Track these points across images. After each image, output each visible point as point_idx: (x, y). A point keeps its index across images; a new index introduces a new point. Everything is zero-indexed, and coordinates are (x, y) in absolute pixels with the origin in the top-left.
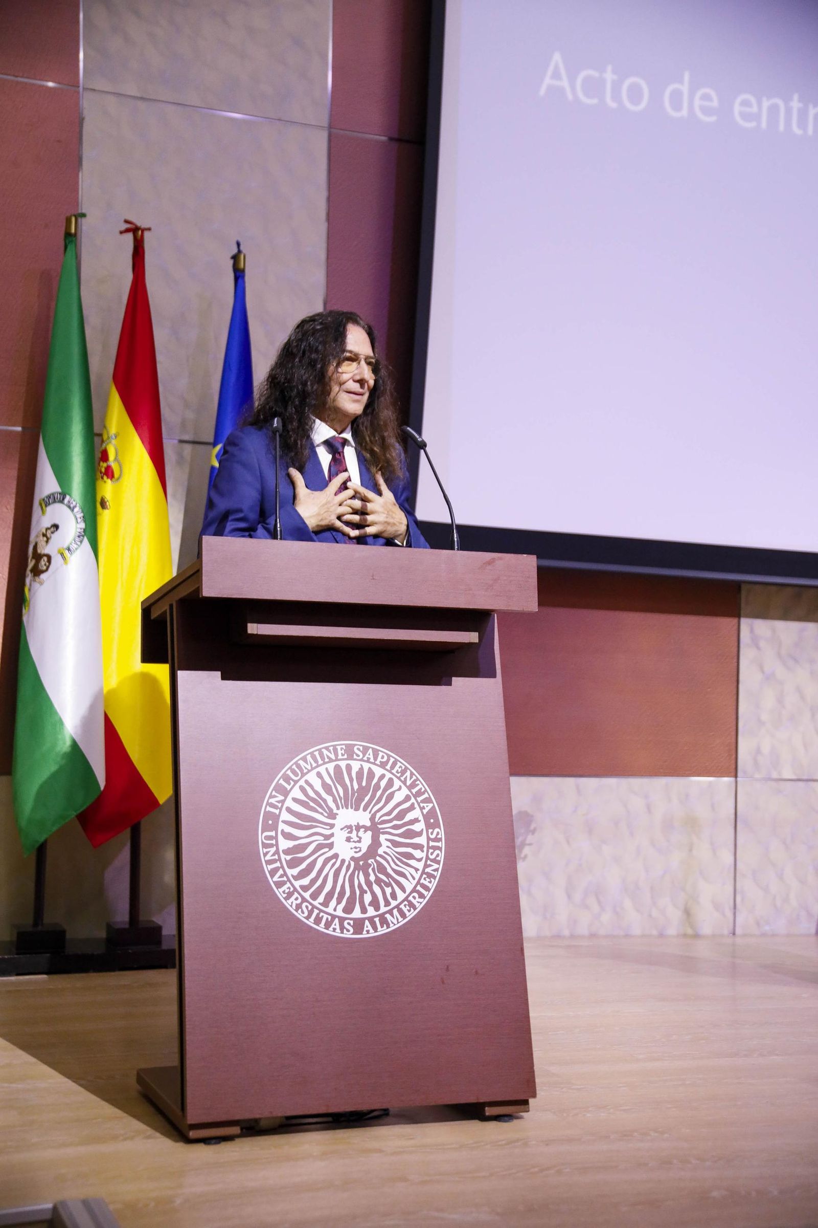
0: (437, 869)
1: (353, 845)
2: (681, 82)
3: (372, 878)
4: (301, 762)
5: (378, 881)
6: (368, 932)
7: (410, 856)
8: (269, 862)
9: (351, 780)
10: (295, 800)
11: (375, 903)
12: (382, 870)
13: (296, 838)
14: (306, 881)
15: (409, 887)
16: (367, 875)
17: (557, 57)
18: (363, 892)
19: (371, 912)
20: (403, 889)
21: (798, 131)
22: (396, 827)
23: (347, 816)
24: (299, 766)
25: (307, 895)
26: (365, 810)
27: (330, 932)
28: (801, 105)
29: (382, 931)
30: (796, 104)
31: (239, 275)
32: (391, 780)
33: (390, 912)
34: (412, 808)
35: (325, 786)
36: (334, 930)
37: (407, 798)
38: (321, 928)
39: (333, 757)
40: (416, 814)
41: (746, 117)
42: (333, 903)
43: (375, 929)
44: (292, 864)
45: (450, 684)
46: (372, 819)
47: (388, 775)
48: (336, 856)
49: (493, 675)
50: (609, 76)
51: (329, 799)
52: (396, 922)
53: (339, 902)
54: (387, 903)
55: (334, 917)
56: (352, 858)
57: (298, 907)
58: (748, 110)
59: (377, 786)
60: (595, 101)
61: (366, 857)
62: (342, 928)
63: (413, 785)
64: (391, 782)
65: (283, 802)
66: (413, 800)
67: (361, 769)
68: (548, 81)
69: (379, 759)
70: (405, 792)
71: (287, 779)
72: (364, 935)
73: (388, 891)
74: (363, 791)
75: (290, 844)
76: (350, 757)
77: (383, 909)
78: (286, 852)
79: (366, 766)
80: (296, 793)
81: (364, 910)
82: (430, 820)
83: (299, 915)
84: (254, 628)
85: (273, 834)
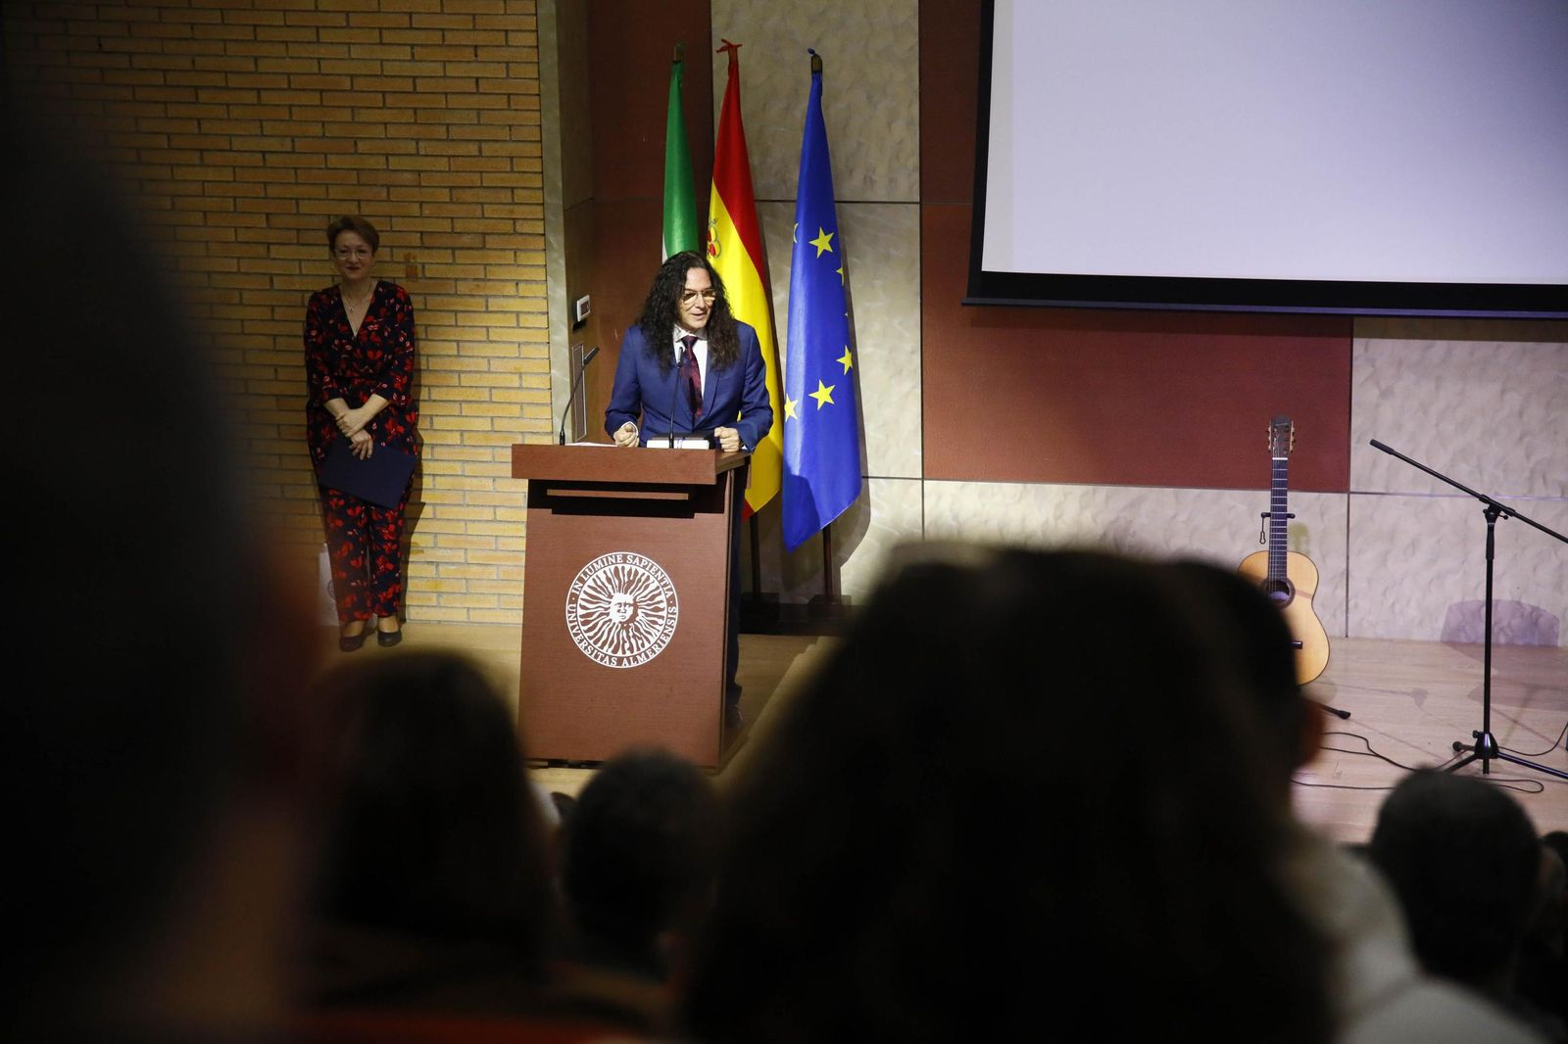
0: (671, 632)
1: (621, 614)
3: (631, 634)
4: (595, 565)
5: (634, 636)
6: (625, 665)
7: (655, 623)
8: (571, 622)
9: (624, 576)
10: (589, 586)
11: (631, 649)
12: (637, 629)
13: (588, 609)
14: (591, 634)
15: (653, 640)
16: (628, 632)
18: (624, 642)
19: (628, 653)
20: (649, 642)
22: (649, 605)
23: (620, 597)
24: (593, 566)
25: (591, 642)
26: (631, 593)
27: (603, 663)
29: (634, 665)
32: (648, 577)
33: (640, 654)
34: (660, 594)
35: (609, 580)
36: (606, 663)
37: (658, 588)
38: (598, 661)
39: (614, 561)
40: (662, 597)
42: (607, 646)
43: (630, 663)
44: (585, 623)
45: (692, 517)
46: (635, 599)
47: (647, 574)
48: (610, 620)
49: (722, 512)
51: (610, 587)
52: (642, 660)
53: (610, 647)
54: (639, 649)
55: (606, 655)
56: (620, 622)
57: (586, 648)
59: (639, 580)
61: (628, 622)
62: (610, 662)
63: (662, 580)
64: (648, 578)
65: (582, 587)
66: (661, 589)
67: (631, 570)
69: (642, 564)
70: (656, 584)
71: (585, 574)
72: (623, 667)
73: (640, 642)
74: (630, 583)
75: (585, 612)
76: (625, 562)
77: (635, 653)
78: (581, 616)
79: (634, 568)
80: (590, 582)
81: (624, 652)
82: (670, 602)
83: (586, 653)
84: (551, 492)
85: (574, 605)
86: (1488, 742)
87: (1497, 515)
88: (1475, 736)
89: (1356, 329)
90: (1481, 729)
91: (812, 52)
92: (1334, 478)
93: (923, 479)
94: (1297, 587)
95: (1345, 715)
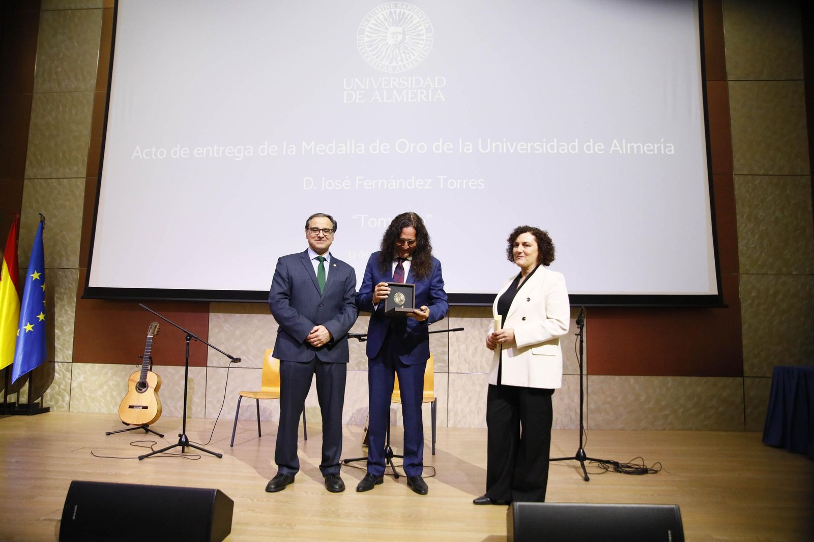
2: (177, 147)
17: (138, 148)
21: (216, 156)
28: (217, 148)
30: (215, 148)
31: (42, 222)
41: (198, 154)
50: (154, 149)
58: (199, 152)
60: (149, 158)
68: (135, 154)
86: (183, 439)
88: (179, 436)
89: (210, 310)
90: (182, 434)
91: (41, 214)
92: (202, 362)
93: (72, 363)
94: (149, 385)
95: (162, 436)
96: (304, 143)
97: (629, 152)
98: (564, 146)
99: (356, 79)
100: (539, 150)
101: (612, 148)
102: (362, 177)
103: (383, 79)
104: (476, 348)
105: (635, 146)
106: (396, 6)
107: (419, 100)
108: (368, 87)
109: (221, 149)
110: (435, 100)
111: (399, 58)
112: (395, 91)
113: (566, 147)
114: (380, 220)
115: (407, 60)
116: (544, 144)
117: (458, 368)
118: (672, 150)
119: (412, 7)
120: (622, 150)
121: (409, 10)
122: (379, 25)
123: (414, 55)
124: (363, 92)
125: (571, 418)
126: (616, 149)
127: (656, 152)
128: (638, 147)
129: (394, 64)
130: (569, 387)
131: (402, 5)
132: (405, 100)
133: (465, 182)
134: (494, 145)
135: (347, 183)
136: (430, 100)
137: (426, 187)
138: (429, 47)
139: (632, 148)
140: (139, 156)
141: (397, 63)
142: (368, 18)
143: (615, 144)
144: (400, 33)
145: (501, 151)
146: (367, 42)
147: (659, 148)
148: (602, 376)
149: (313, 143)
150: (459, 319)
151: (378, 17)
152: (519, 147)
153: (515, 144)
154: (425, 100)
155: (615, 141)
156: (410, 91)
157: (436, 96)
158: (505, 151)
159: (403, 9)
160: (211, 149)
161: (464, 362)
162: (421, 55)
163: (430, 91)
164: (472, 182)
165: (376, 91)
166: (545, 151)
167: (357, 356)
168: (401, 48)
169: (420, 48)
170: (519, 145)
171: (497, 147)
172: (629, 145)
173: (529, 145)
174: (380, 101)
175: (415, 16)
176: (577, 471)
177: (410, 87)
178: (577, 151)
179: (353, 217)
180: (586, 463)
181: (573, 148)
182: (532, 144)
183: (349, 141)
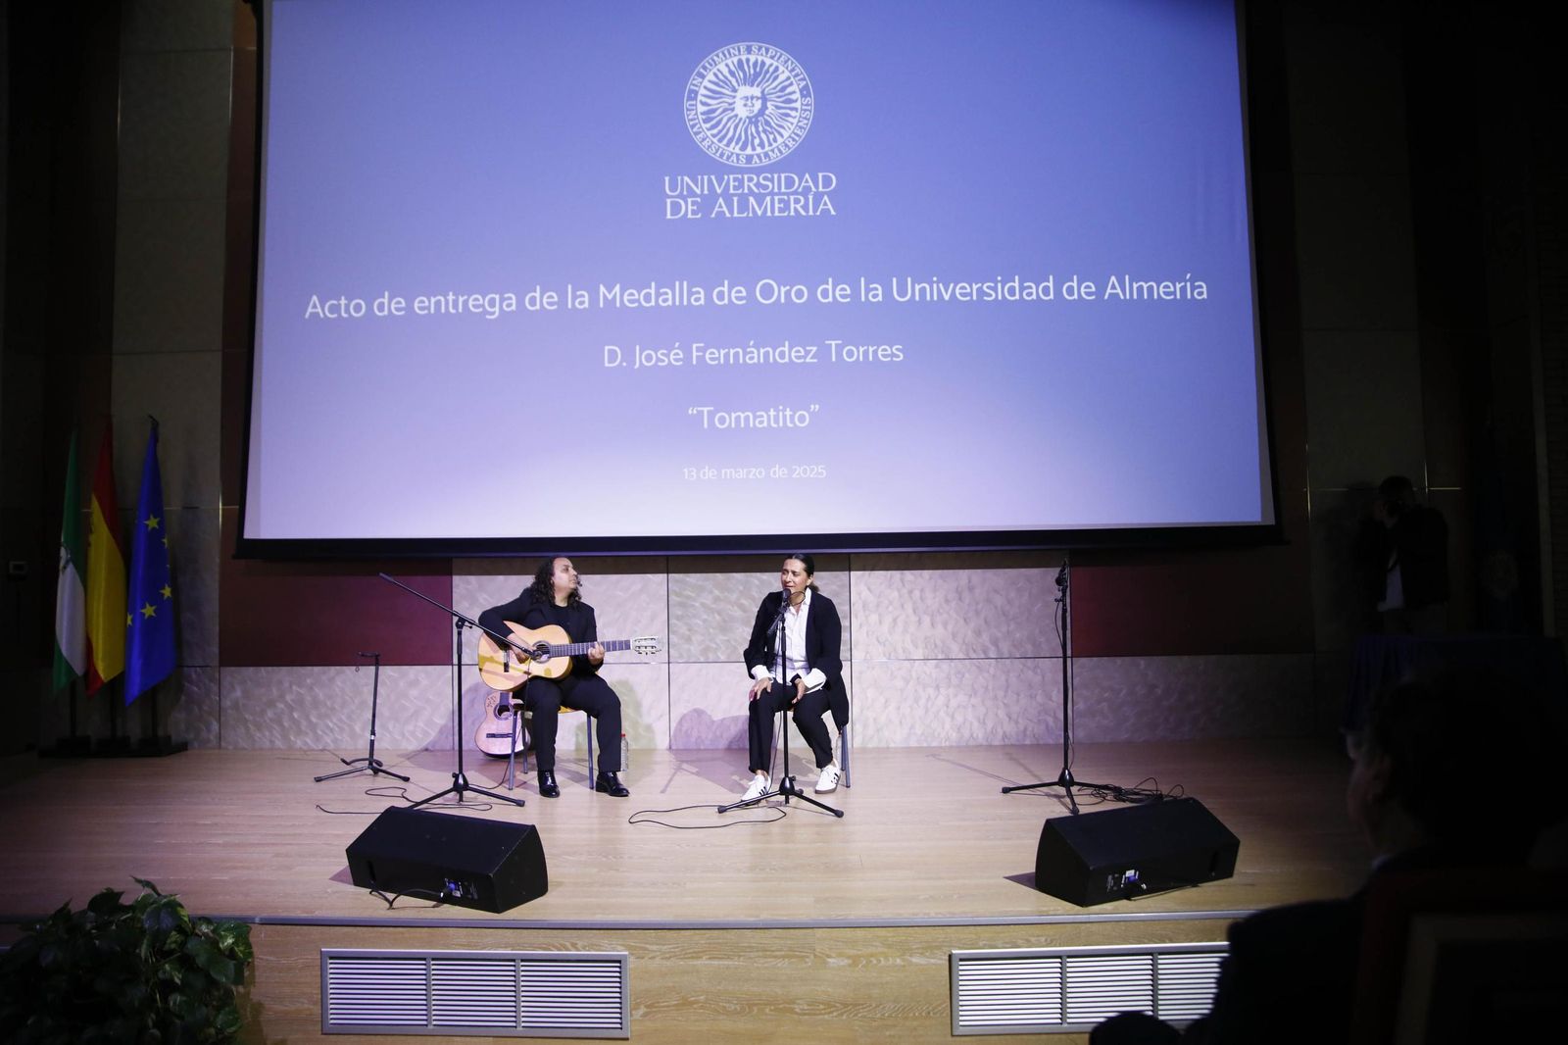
2: (384, 297)
17: (315, 298)
21: (453, 311)
28: (454, 298)
30: (451, 297)
31: (155, 430)
41: (421, 308)
50: (343, 302)
58: (423, 305)
60: (335, 316)
68: (310, 310)
87: (463, 625)
88: (454, 777)
89: (454, 571)
90: (458, 772)
91: (151, 417)
93: (220, 666)
95: (406, 779)
96: (602, 289)
97: (1135, 297)
98: (1030, 287)
99: (686, 178)
100: (991, 295)
101: (1109, 291)
102: (702, 345)
103: (731, 177)
104: (895, 620)
105: (1145, 286)
106: (749, 50)
107: (792, 213)
108: (706, 192)
109: (461, 299)
110: (818, 213)
111: (757, 141)
112: (751, 199)
113: (1034, 291)
114: (733, 415)
115: (770, 145)
116: (999, 285)
117: (867, 653)
118: (1202, 291)
119: (776, 52)
120: (1124, 294)
121: (772, 58)
122: (721, 83)
123: (782, 136)
124: (699, 200)
125: (1047, 726)
126: (1115, 291)
127: (1178, 297)
128: (1150, 289)
129: (749, 151)
130: (1043, 677)
131: (760, 49)
132: (769, 214)
133: (871, 349)
134: (917, 287)
135: (677, 354)
136: (811, 213)
137: (808, 360)
138: (806, 122)
139: (1140, 289)
140: (318, 313)
141: (754, 149)
142: (702, 70)
143: (1113, 284)
144: (758, 98)
145: (928, 298)
146: (702, 114)
147: (1183, 290)
148: (1095, 659)
149: (617, 288)
150: (867, 573)
151: (718, 70)
152: (958, 291)
153: (952, 285)
154: (803, 213)
155: (1113, 278)
156: (776, 198)
157: (821, 207)
158: (935, 298)
159: (762, 55)
160: (442, 299)
161: (876, 643)
162: (793, 135)
163: (811, 197)
164: (883, 350)
165: (721, 200)
166: (1000, 298)
167: (702, 638)
168: (759, 124)
169: (792, 124)
170: (958, 287)
171: (923, 291)
172: (1135, 286)
173: (975, 287)
174: (728, 215)
175: (781, 68)
176: (1061, 801)
177: (776, 190)
178: (1052, 296)
179: (690, 412)
180: (1074, 789)
181: (1046, 291)
182: (980, 285)
183: (677, 283)
